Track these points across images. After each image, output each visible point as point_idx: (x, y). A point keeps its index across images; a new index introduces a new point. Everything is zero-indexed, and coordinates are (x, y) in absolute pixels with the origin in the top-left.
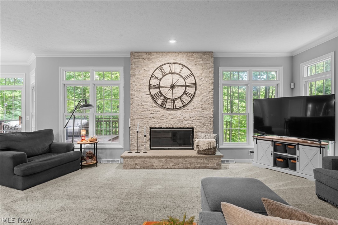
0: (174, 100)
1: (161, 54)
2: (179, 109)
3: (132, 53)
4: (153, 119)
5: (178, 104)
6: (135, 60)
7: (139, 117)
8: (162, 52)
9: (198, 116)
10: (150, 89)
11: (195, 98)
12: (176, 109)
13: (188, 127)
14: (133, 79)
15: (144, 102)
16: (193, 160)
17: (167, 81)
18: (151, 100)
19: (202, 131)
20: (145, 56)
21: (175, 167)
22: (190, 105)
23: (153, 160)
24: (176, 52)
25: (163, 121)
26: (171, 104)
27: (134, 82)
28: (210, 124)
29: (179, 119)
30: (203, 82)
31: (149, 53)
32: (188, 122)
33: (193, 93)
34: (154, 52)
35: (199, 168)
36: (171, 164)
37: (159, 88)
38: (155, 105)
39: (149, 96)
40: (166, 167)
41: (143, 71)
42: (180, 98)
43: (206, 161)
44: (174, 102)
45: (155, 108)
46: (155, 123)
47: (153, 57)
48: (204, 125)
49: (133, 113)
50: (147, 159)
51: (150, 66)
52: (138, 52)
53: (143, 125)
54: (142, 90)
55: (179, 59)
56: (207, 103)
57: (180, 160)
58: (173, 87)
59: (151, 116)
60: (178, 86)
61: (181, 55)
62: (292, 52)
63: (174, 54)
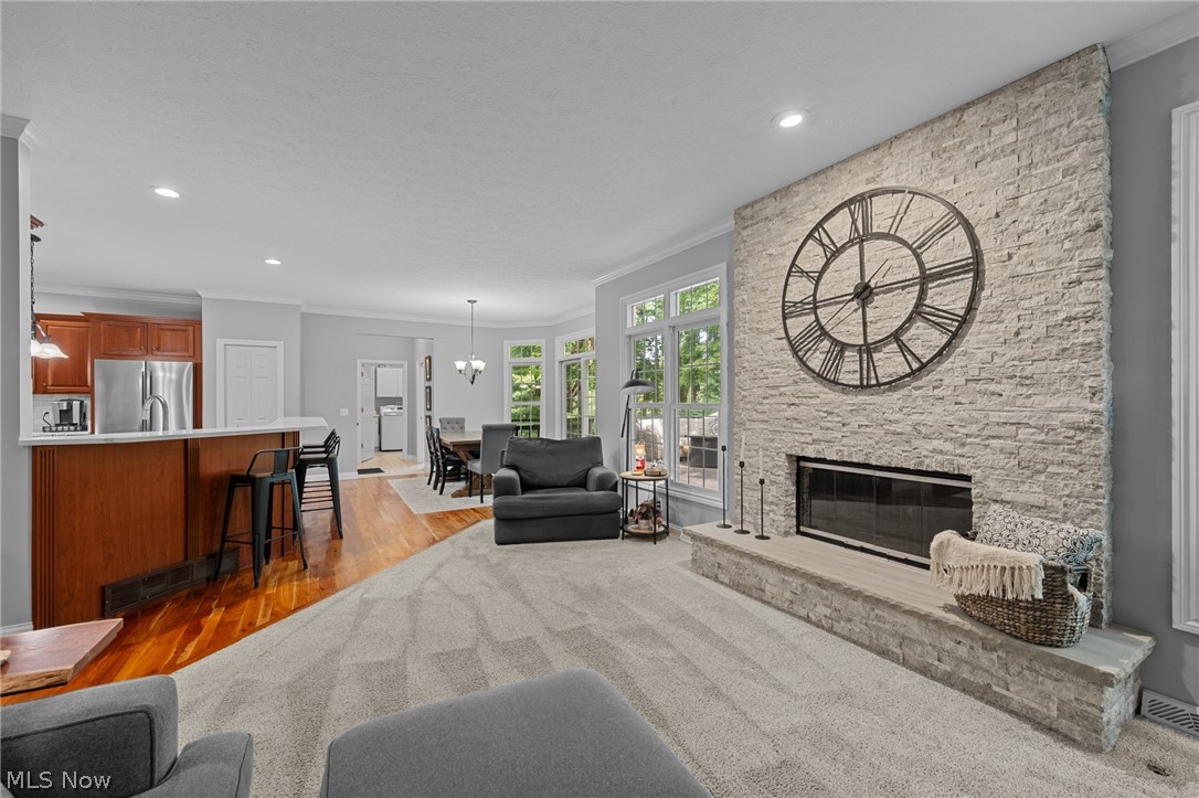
0: (867, 349)
1: (822, 178)
2: (894, 384)
3: (739, 214)
4: (795, 425)
5: (890, 363)
6: (745, 233)
7: (755, 416)
8: (824, 171)
9: (995, 417)
10: (785, 317)
11: (975, 328)
12: (879, 384)
13: (934, 467)
14: (742, 295)
15: (770, 365)
16: (915, 629)
17: (842, 277)
18: (789, 357)
19: (1021, 498)
20: (771, 208)
21: (837, 627)
22: (947, 365)
23: (763, 571)
24: (876, 148)
25: (829, 435)
26: (857, 367)
27: (743, 301)
28: (1081, 467)
29: (892, 428)
30: (1026, 239)
31: (784, 192)
32: (936, 444)
33: (959, 307)
34: (798, 182)
35: (947, 680)
36: (822, 610)
37: (815, 308)
38: (803, 375)
39: (785, 341)
40: (803, 612)
41: (767, 261)
42: (896, 336)
43: (984, 659)
44: (870, 358)
45: (803, 386)
46: (802, 439)
47: (796, 200)
48: (1030, 469)
49: (742, 405)
50: (746, 561)
51: (785, 239)
52: (752, 204)
53: (767, 444)
54: (765, 326)
55: (891, 171)
56: (1054, 347)
57: (857, 605)
58: (864, 293)
59: (789, 413)
60: (888, 288)
61: (898, 148)
63: (870, 159)
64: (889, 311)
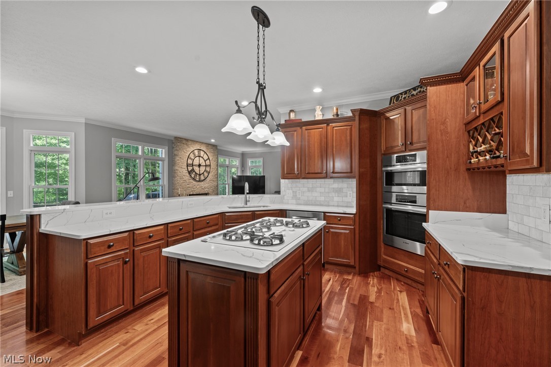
0: (200, 175)
1: (194, 142)
2: (202, 181)
3: (176, 138)
4: (189, 188)
5: (202, 178)
6: (178, 144)
7: (181, 187)
10: (187, 166)
11: (210, 174)
13: (206, 193)
14: (177, 158)
15: (184, 176)
17: (196, 162)
18: (187, 174)
20: (184, 142)
22: (208, 178)
25: (194, 190)
26: (198, 178)
27: (178, 160)
28: (216, 190)
29: (202, 187)
30: (213, 164)
31: (187, 140)
32: (207, 189)
33: (209, 170)
34: (190, 140)
37: (193, 166)
38: (190, 178)
39: (187, 171)
41: (184, 153)
42: (203, 173)
45: (190, 180)
46: (190, 191)
47: (189, 143)
49: (177, 185)
51: (187, 150)
52: (180, 138)
53: (183, 193)
54: (183, 167)
55: (203, 148)
56: (215, 177)
58: (200, 166)
59: (188, 186)
60: (202, 166)
61: (203, 145)
62: (243, 152)
63: (200, 144)
64: (202, 169)
